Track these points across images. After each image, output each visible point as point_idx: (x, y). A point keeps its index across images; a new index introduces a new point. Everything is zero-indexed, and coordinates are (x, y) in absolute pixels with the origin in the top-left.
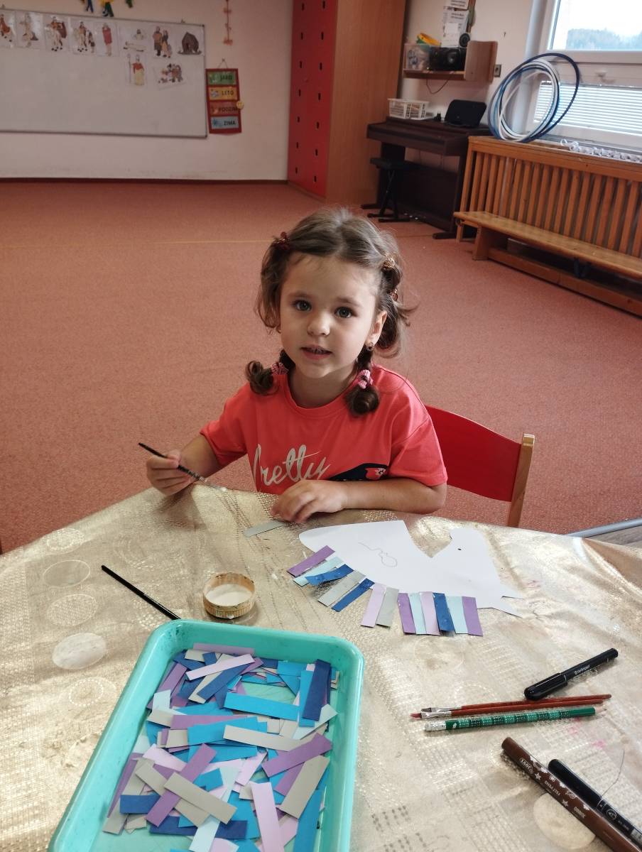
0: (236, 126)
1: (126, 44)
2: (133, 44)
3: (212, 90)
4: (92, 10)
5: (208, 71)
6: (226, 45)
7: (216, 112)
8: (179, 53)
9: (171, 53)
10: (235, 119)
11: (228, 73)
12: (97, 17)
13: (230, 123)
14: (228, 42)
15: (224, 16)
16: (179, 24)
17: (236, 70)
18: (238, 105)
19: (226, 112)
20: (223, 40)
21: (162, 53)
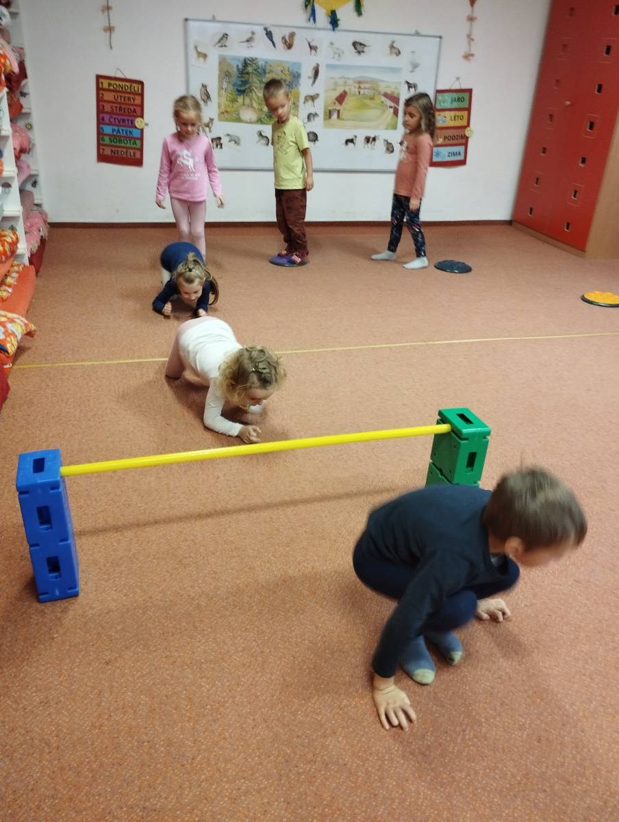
0: (461, 158)
3: (439, 115)
4: (314, 20)
5: (437, 93)
6: (465, 61)
7: (441, 141)
10: (461, 149)
11: (460, 95)
13: (454, 154)
14: (468, 56)
15: (467, 24)
16: (413, 35)
17: (470, 91)
18: (467, 133)
19: (451, 142)
20: (463, 54)
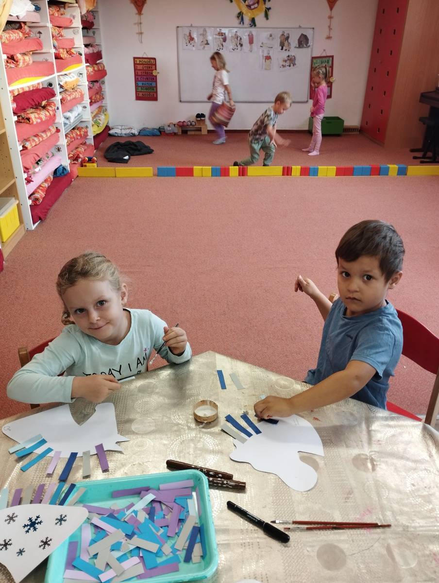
1: (262, 43)
2: (266, 44)
4: (243, 23)
5: (313, 58)
6: (327, 40)
8: (296, 47)
9: (290, 48)
11: (326, 59)
12: (246, 28)
14: (329, 38)
15: (329, 20)
16: (297, 28)
17: (332, 57)
18: (332, 80)
20: (326, 36)
21: (284, 48)
